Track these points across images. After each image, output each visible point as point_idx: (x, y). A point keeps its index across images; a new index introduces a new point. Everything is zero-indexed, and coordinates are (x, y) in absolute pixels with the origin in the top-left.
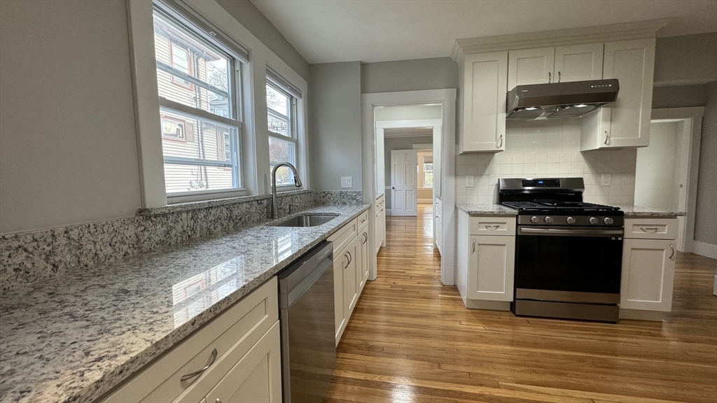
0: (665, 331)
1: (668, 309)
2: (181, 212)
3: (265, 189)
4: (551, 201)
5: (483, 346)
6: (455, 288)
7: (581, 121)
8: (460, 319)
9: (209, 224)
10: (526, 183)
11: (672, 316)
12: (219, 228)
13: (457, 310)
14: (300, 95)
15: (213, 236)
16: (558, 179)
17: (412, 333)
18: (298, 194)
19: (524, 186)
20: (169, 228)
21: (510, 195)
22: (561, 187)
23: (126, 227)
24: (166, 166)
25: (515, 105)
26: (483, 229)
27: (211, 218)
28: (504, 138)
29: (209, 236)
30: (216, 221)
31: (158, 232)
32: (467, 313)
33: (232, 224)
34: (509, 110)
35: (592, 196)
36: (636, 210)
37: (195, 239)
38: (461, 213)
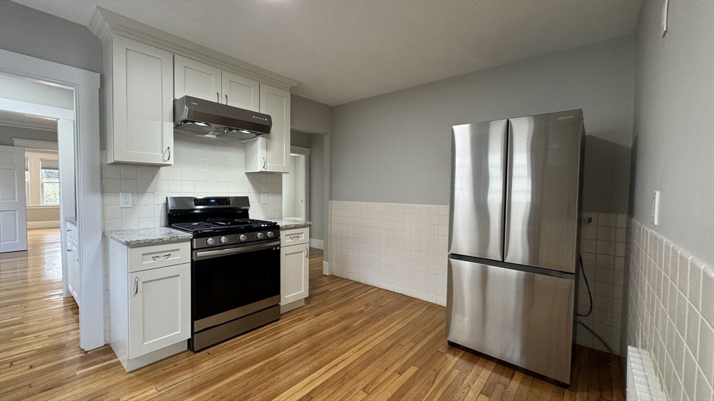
1: (307, 295)
4: (224, 220)
6: (106, 351)
7: (244, 144)
10: (198, 202)
11: (309, 299)
13: (111, 383)
16: (229, 198)
19: (196, 205)
22: (232, 206)
25: (185, 116)
26: (149, 262)
28: (172, 150)
32: (129, 378)
34: (177, 120)
35: (255, 213)
38: (112, 243)
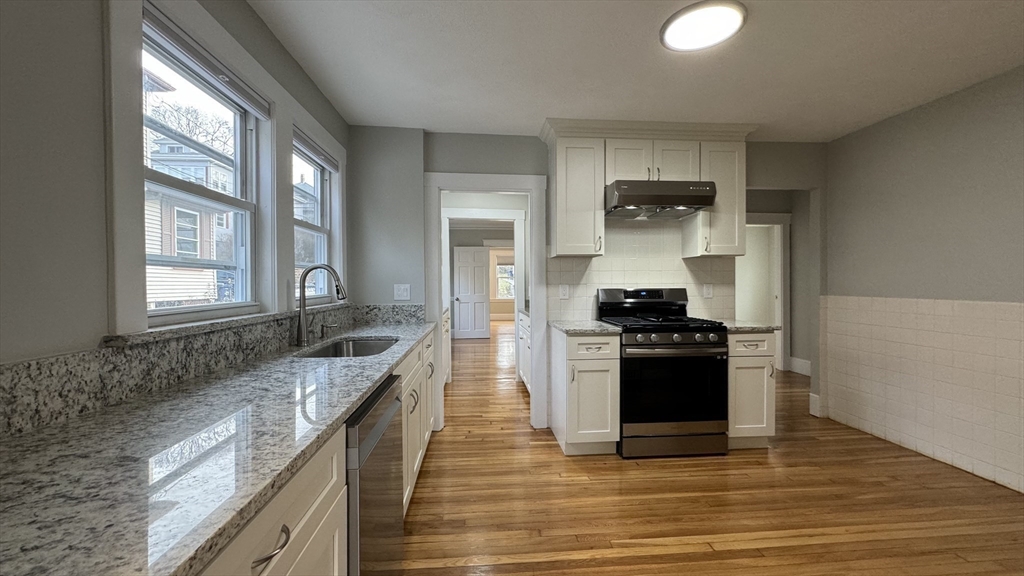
0: (772, 459)
1: (772, 433)
2: (168, 341)
3: (288, 303)
4: (655, 315)
5: (591, 500)
6: (549, 432)
7: (681, 223)
8: (559, 471)
9: (208, 358)
10: (628, 294)
11: (775, 441)
12: (223, 363)
13: (553, 460)
14: (336, 168)
15: (214, 376)
16: (661, 290)
17: (499, 496)
18: (332, 310)
19: (626, 298)
20: (151, 366)
21: (609, 308)
22: (664, 299)
23: (87, 366)
24: (150, 269)
25: (615, 202)
26: (583, 352)
27: (212, 348)
28: (603, 240)
29: (209, 377)
30: (218, 352)
31: (134, 373)
32: (567, 461)
33: (240, 357)
34: (609, 207)
35: (696, 310)
36: (738, 325)
37: (187, 381)
38: (555, 332)
